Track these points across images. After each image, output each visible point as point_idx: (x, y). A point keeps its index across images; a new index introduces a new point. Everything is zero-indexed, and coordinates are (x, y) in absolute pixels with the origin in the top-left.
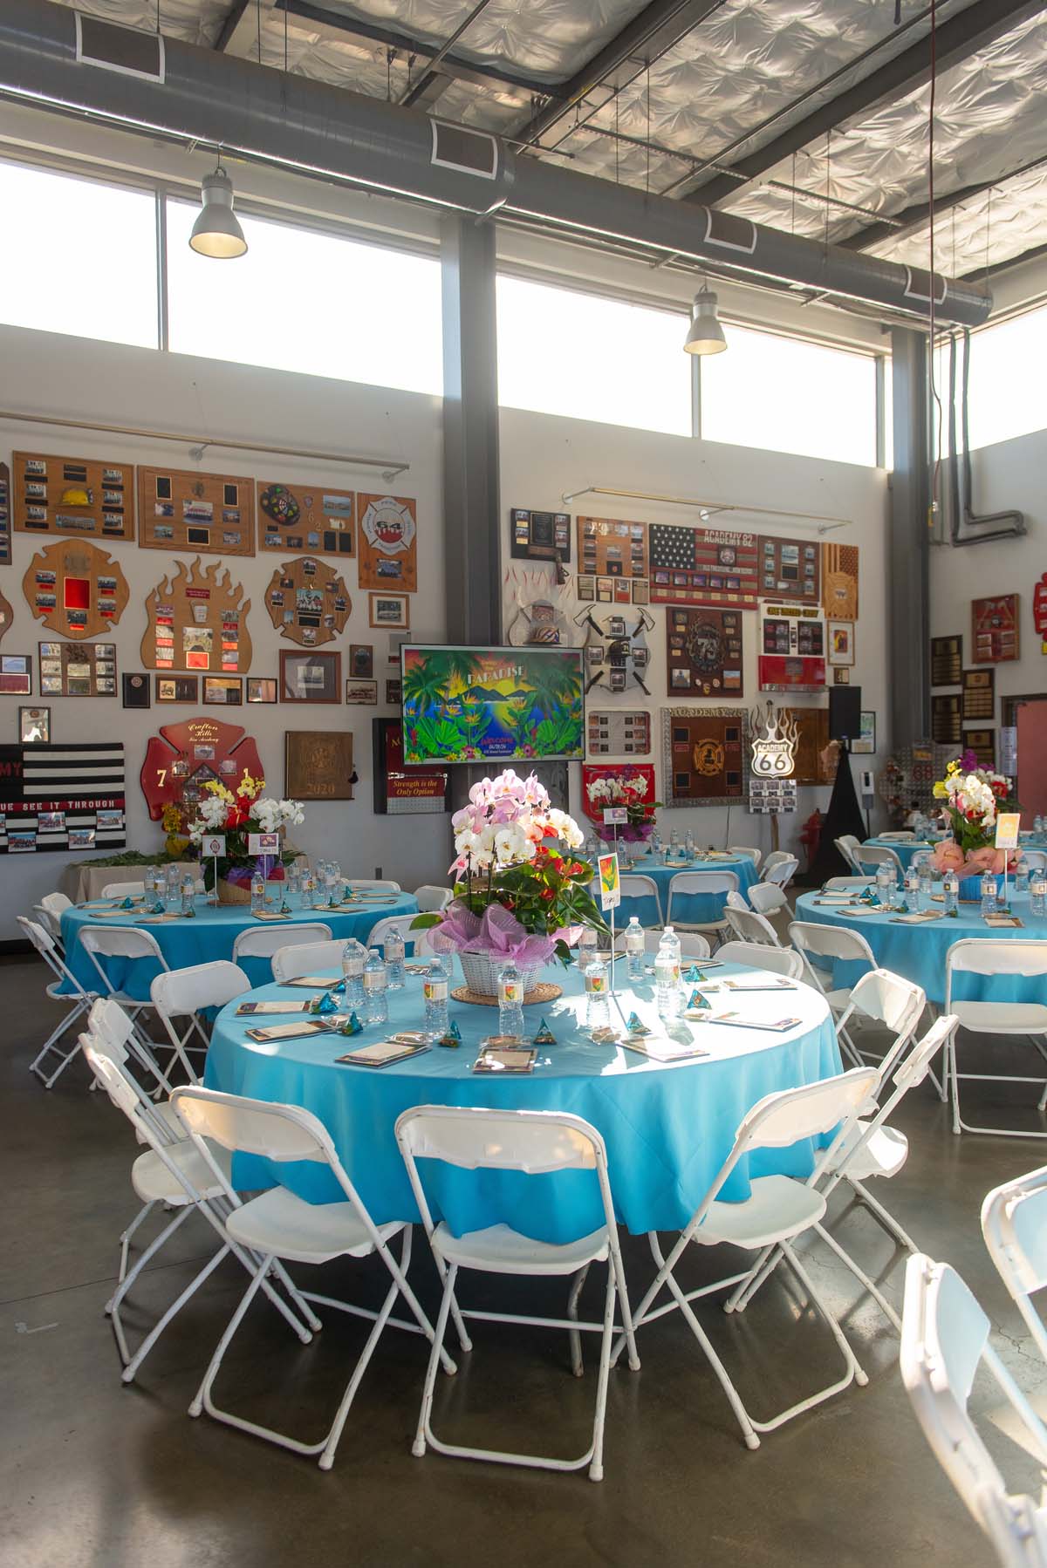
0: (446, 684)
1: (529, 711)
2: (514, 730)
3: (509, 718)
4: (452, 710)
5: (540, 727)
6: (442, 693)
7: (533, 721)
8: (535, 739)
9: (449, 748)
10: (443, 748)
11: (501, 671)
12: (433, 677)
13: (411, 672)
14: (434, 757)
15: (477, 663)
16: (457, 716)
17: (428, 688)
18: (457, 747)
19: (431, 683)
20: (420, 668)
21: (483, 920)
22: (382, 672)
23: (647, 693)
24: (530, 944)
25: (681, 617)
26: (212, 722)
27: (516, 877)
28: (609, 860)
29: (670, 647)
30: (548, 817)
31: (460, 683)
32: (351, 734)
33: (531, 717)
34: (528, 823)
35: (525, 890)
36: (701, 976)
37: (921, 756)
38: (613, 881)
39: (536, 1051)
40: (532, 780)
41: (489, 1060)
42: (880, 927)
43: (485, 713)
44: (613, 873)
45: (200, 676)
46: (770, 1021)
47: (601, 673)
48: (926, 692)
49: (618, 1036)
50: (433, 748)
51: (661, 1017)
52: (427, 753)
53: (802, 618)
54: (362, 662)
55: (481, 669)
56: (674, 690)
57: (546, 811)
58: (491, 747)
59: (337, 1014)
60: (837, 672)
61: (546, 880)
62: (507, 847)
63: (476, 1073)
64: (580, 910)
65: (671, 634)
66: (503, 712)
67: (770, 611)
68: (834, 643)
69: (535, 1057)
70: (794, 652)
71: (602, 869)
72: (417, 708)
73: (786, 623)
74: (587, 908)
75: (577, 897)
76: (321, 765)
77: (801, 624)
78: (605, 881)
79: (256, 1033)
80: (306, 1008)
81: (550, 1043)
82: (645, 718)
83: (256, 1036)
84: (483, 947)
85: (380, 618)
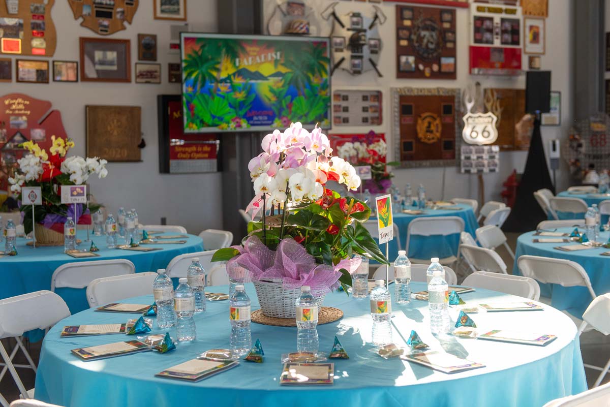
0: (218, 66)
1: (285, 89)
2: (274, 105)
3: (270, 95)
4: (223, 88)
5: (294, 102)
6: (215, 74)
7: (289, 97)
8: (291, 112)
9: (221, 119)
10: (216, 119)
11: (263, 56)
12: (207, 60)
13: (190, 56)
14: (208, 126)
15: (243, 49)
16: (227, 93)
17: (204, 69)
18: (227, 118)
19: (206, 65)
20: (196, 53)
21: (277, 252)
22: (164, 57)
23: (380, 75)
24: (318, 272)
25: (407, 14)
26: (25, 97)
27: (306, 213)
28: (384, 200)
29: (399, 38)
30: (331, 164)
31: (230, 66)
32: (138, 109)
33: (287, 95)
34: (316, 167)
35: (314, 225)
36: (460, 300)
37: (597, 127)
38: (387, 219)
39: (333, 365)
40: (317, 131)
41: (293, 373)
42: (592, 260)
43: (250, 90)
44: (387, 212)
45: (14, 59)
46: (530, 337)
47: (343, 59)
48: (601, 75)
49: (402, 352)
50: (208, 119)
51: (434, 335)
52: (202, 122)
53: (504, 16)
54: (148, 48)
55: (247, 54)
56: (402, 73)
57: (329, 158)
58: (255, 118)
59: (150, 335)
60: (531, 60)
61: (330, 217)
62: (299, 188)
63: (283, 385)
64: (362, 243)
65: (399, 27)
66: (265, 89)
67: (479, 9)
68: (529, 36)
69: (333, 370)
70: (497, 43)
71: (379, 208)
72: (194, 86)
73: (491, 19)
74: (367, 242)
75: (359, 232)
76: (115, 133)
77: (503, 20)
78: (381, 218)
79: (82, 351)
80: (122, 330)
81: (344, 358)
82: (378, 96)
83: (80, 354)
84: (276, 276)
85: (162, 11)
